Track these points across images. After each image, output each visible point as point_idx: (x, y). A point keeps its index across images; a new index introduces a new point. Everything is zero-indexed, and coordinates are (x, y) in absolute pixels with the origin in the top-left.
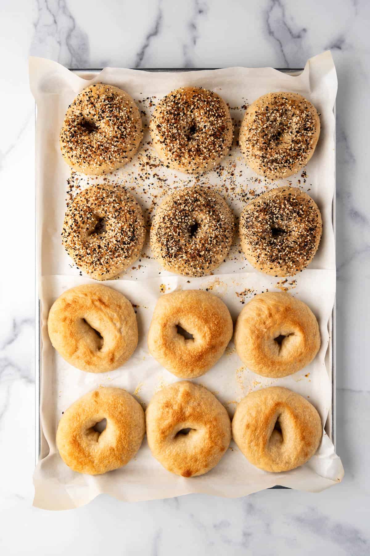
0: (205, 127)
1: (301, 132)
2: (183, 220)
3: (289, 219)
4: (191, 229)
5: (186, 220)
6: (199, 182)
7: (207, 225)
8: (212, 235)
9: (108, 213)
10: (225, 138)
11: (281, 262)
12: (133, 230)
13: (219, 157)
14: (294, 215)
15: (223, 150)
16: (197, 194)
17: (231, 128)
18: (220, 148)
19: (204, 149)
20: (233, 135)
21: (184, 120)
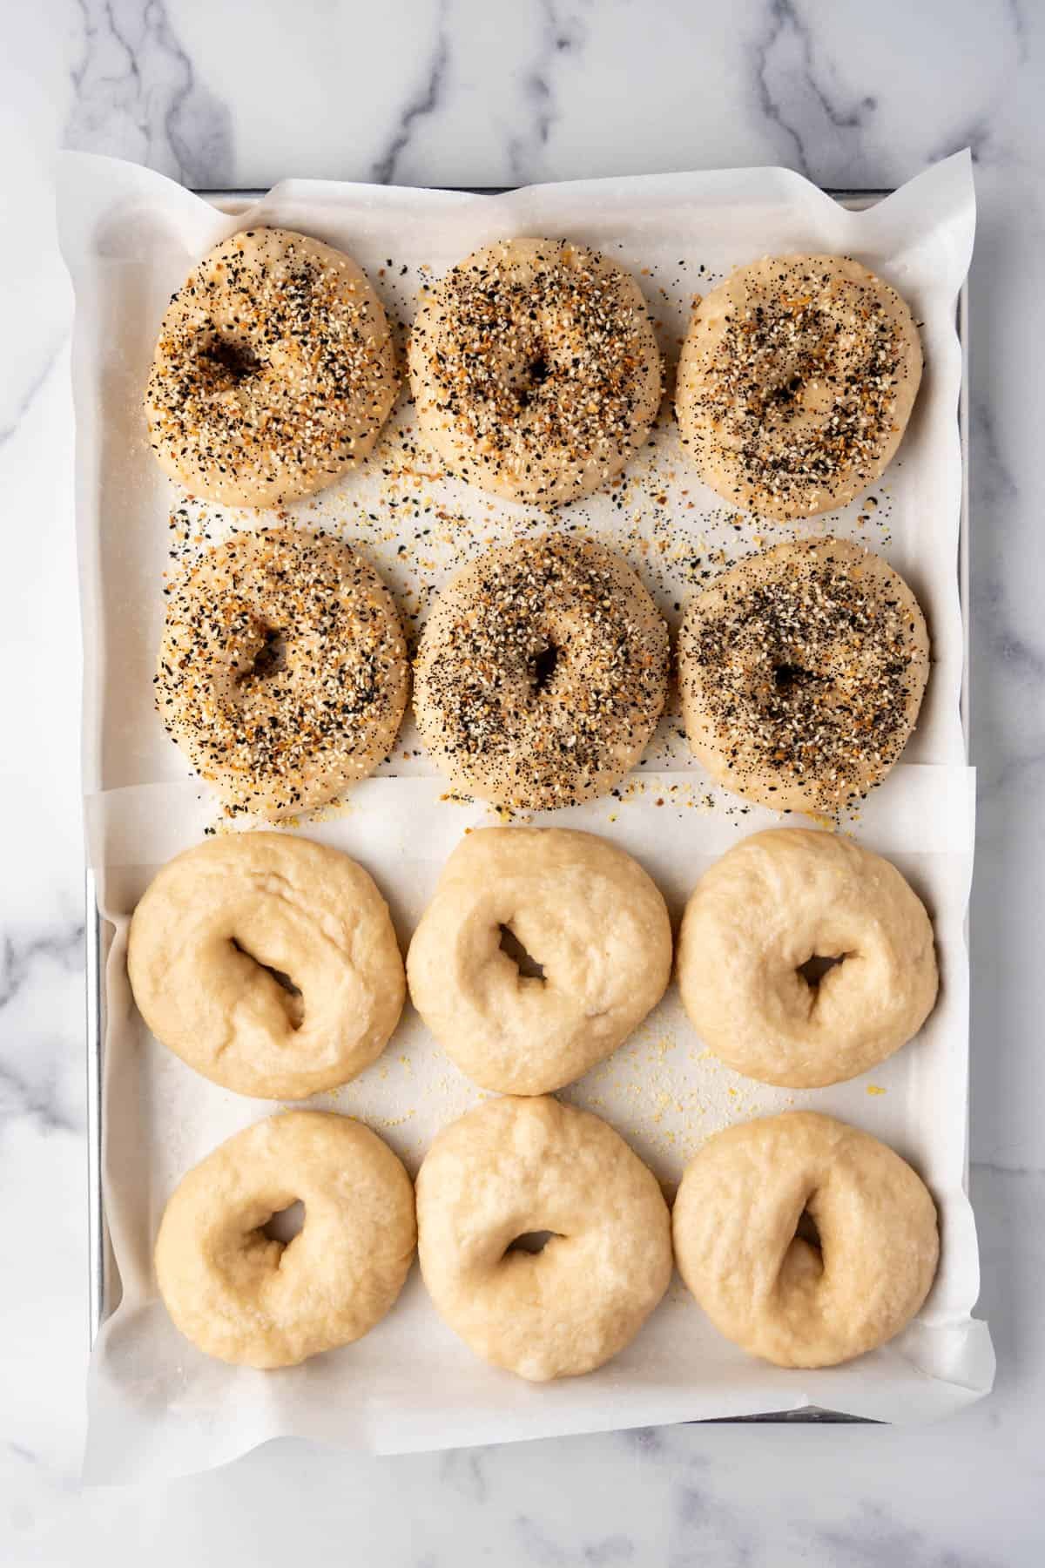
0: (576, 362)
1: (861, 381)
2: (511, 638)
3: (827, 636)
4: (538, 667)
5: (521, 637)
6: (561, 523)
7: (585, 653)
8: (599, 684)
9: (298, 618)
10: (637, 395)
11: (802, 767)
12: (373, 669)
13: (620, 453)
14: (842, 625)
15: (630, 430)
16: (555, 559)
17: (655, 366)
18: (620, 424)
19: (571, 427)
20: (662, 387)
21: (510, 343)
